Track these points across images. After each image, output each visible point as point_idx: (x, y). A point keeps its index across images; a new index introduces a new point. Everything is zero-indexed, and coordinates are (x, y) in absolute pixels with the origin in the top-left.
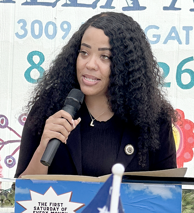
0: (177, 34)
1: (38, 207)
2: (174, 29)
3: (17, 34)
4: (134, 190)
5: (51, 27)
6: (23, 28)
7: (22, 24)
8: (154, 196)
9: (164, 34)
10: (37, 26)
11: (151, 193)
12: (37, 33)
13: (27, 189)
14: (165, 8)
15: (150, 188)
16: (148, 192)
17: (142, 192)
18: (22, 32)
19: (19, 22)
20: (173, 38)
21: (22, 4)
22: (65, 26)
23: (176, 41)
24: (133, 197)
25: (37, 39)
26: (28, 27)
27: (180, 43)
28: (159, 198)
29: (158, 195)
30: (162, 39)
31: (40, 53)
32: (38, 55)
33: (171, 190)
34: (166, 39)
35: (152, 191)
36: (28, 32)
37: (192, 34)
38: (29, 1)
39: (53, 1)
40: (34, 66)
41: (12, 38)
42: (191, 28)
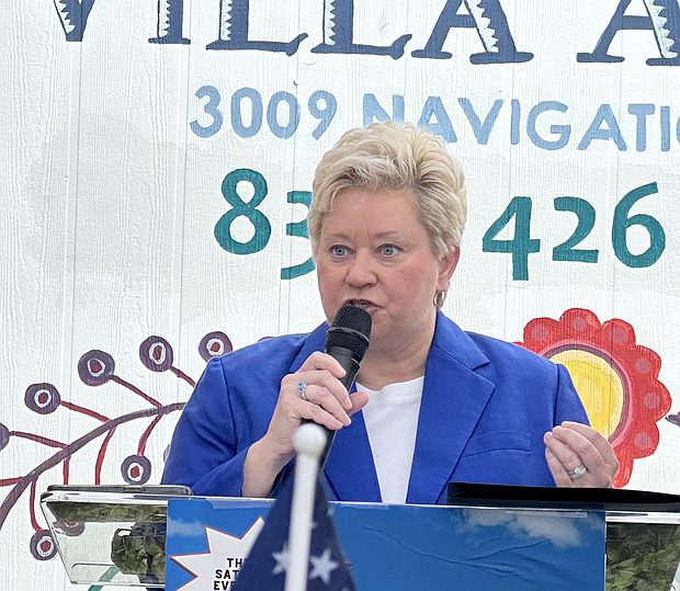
0: (614, 124)
1: (227, 572)
2: (604, 111)
3: (195, 126)
4: (479, 526)
5: (283, 109)
6: (211, 108)
7: (206, 99)
8: (533, 539)
9: (580, 124)
10: (246, 104)
11: (525, 532)
12: (247, 121)
13: (198, 524)
14: (582, 58)
15: (520, 520)
16: (516, 531)
17: (500, 529)
18: (207, 121)
19: (200, 94)
20: (604, 135)
21: (208, 47)
22: (322, 104)
23: (611, 143)
24: (477, 544)
25: (248, 139)
26: (225, 108)
27: (622, 146)
28: (545, 544)
29: (542, 538)
30: (576, 137)
31: (254, 175)
32: (250, 179)
33: (577, 523)
34: (585, 137)
35: (528, 528)
36: (224, 120)
37: (653, 123)
38: (225, 37)
39: (288, 40)
40: (239, 208)
41: (182, 135)
42: (650, 108)
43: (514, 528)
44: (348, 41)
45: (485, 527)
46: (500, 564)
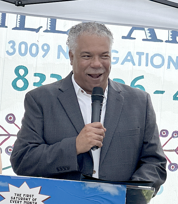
0: (132, 57)
1: (14, 197)
2: (129, 54)
3: (7, 52)
4: (89, 188)
5: (34, 49)
6: (13, 47)
7: (11, 44)
8: (105, 192)
9: (122, 57)
10: (23, 46)
11: (102, 190)
12: (23, 52)
13: (6, 183)
14: (123, 37)
15: (101, 186)
16: (100, 190)
17: (95, 189)
18: (11, 51)
19: (9, 43)
20: (129, 61)
21: (13, 29)
22: (45, 48)
23: (131, 63)
24: (88, 193)
25: (23, 57)
26: (17, 47)
27: (134, 64)
28: (108, 194)
29: (107, 192)
30: (120, 61)
31: (24, 68)
32: (23, 69)
33: (118, 188)
34: (123, 61)
36: (16, 51)
37: (144, 58)
38: (18, 26)
39: (36, 28)
40: (19, 77)
41: (4, 54)
42: (143, 53)
43: (99, 189)
44: (54, 29)
45: (91, 188)
46: (94, 199)
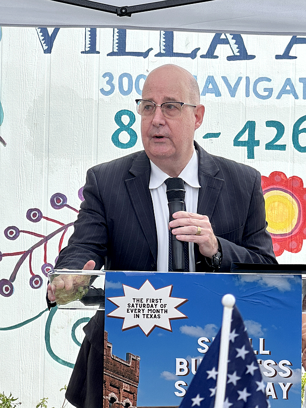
0: (292, 87)
1: (133, 304)
2: (288, 81)
3: (102, 90)
4: (245, 282)
5: (142, 82)
6: (110, 82)
7: (107, 78)
8: (269, 287)
9: (277, 87)
10: (125, 80)
11: (266, 285)
12: (126, 88)
14: (278, 57)
15: (264, 279)
16: (262, 284)
17: (254, 284)
18: (108, 88)
19: (104, 76)
20: (288, 92)
21: (108, 55)
23: (291, 96)
24: (245, 290)
25: (127, 96)
26: (116, 82)
27: (296, 97)
28: (275, 290)
29: (274, 287)
30: (275, 93)
31: (129, 113)
32: (127, 114)
33: (289, 280)
34: (279, 94)
35: (267, 282)
36: (116, 88)
38: (115, 50)
39: (144, 51)
40: (123, 127)
41: (96, 94)
43: (261, 282)
44: (171, 51)
45: (248, 282)
46: (254, 299)
